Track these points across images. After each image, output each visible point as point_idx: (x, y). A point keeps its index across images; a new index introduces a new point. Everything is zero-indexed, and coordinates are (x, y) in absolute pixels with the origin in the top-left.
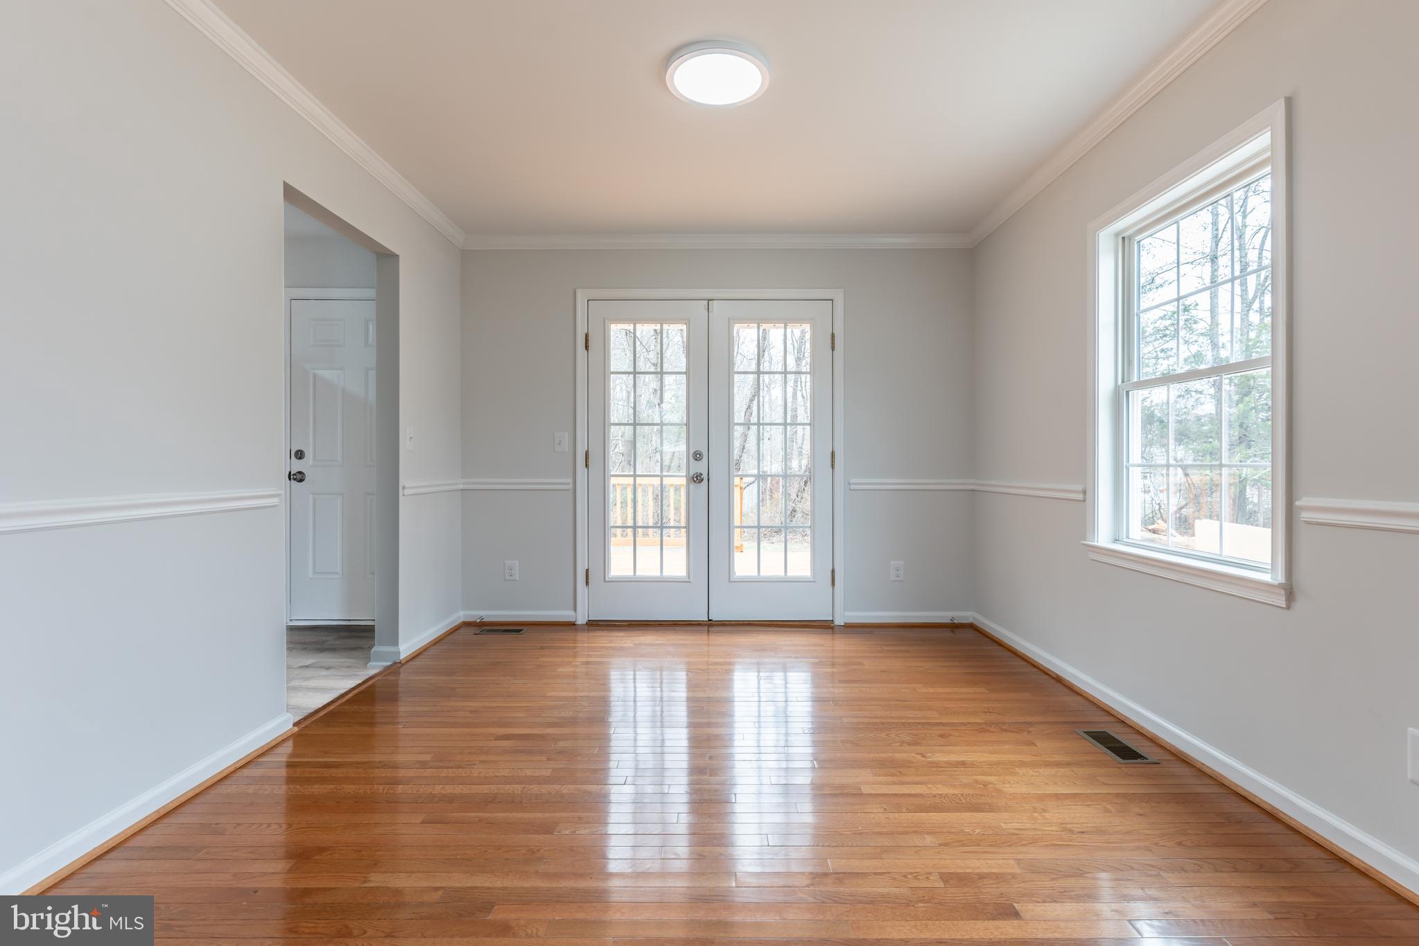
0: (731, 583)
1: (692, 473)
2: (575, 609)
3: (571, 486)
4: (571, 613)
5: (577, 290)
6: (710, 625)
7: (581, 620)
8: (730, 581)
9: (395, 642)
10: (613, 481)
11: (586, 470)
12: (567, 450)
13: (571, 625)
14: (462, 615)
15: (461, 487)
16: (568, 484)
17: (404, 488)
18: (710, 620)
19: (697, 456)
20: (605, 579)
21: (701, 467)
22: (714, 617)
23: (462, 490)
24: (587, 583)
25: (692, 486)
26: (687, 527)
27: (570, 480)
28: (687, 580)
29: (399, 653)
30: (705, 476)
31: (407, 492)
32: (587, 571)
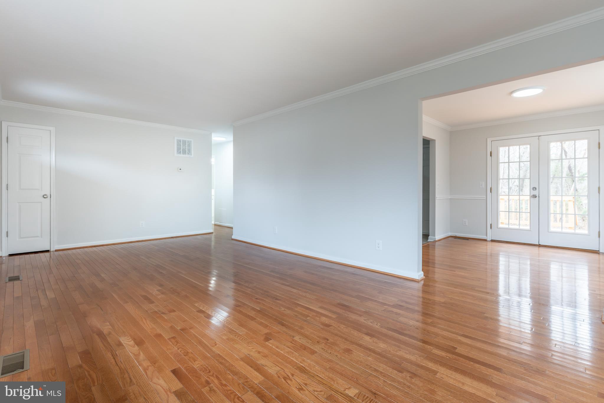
0: (549, 233)
1: (532, 194)
2: (487, 236)
3: (485, 198)
4: (486, 237)
5: (488, 139)
6: (539, 246)
7: (489, 239)
8: (548, 232)
9: (434, 236)
10: (501, 197)
11: (491, 193)
12: (484, 187)
13: (486, 240)
14: (450, 234)
15: (450, 198)
16: (484, 197)
17: (437, 198)
18: (539, 244)
19: (534, 189)
20: (497, 227)
21: (536, 193)
22: (541, 243)
23: (450, 199)
24: (491, 228)
25: (532, 199)
26: (530, 213)
27: (485, 196)
28: (530, 230)
29: (435, 239)
30: (537, 196)
31: (437, 199)
32: (491, 224)
